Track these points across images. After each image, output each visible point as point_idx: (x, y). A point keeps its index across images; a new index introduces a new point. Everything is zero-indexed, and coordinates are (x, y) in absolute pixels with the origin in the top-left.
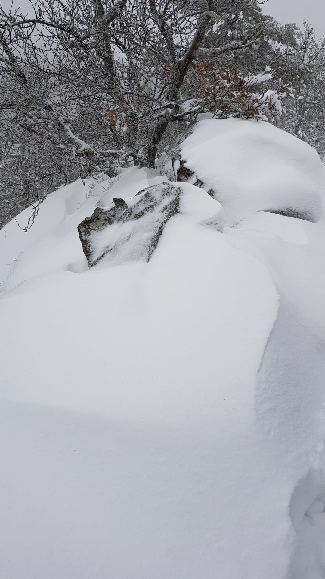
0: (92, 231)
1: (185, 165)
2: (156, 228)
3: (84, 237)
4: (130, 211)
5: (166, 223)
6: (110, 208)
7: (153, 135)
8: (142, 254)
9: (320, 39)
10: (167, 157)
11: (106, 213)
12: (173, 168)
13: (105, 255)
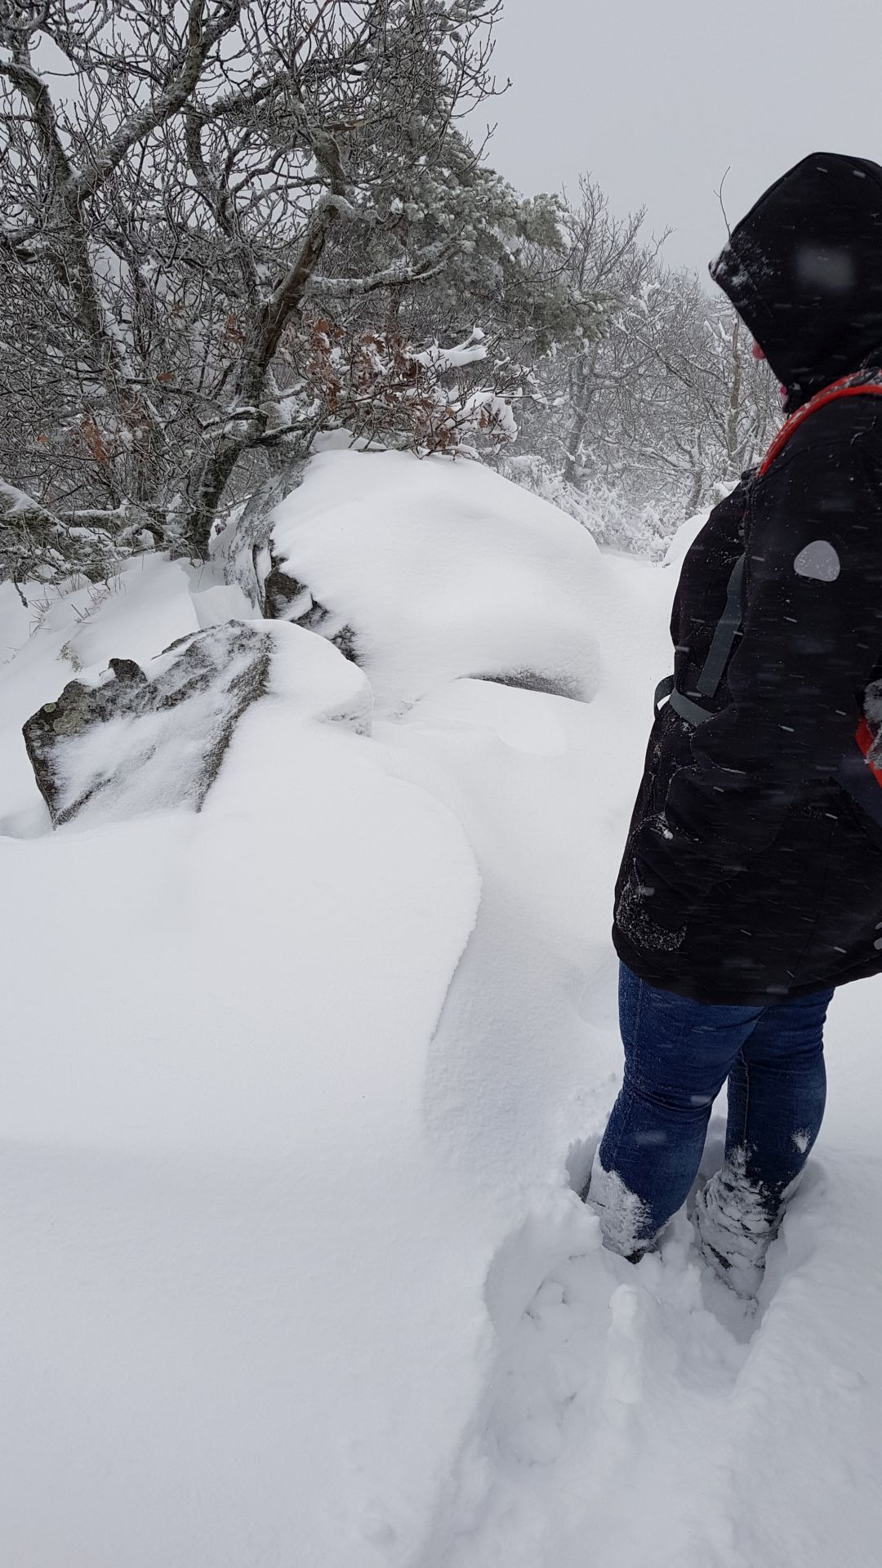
0: (59, 738)
1: (284, 568)
2: (215, 730)
3: (38, 752)
4: (152, 689)
5: (239, 719)
6: (104, 683)
7: (202, 478)
8: (185, 794)
9: (620, 223)
10: (239, 536)
11: (93, 694)
12: (255, 568)
13: (93, 794)
